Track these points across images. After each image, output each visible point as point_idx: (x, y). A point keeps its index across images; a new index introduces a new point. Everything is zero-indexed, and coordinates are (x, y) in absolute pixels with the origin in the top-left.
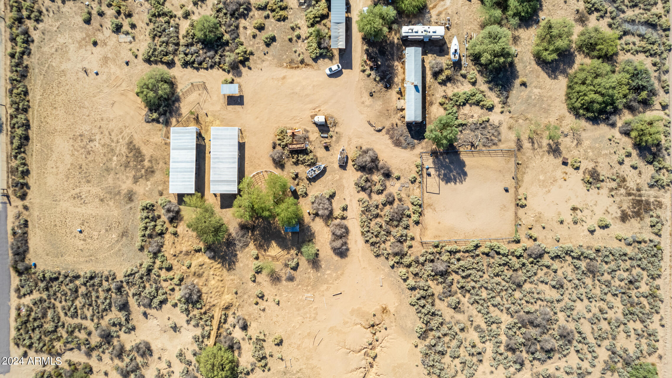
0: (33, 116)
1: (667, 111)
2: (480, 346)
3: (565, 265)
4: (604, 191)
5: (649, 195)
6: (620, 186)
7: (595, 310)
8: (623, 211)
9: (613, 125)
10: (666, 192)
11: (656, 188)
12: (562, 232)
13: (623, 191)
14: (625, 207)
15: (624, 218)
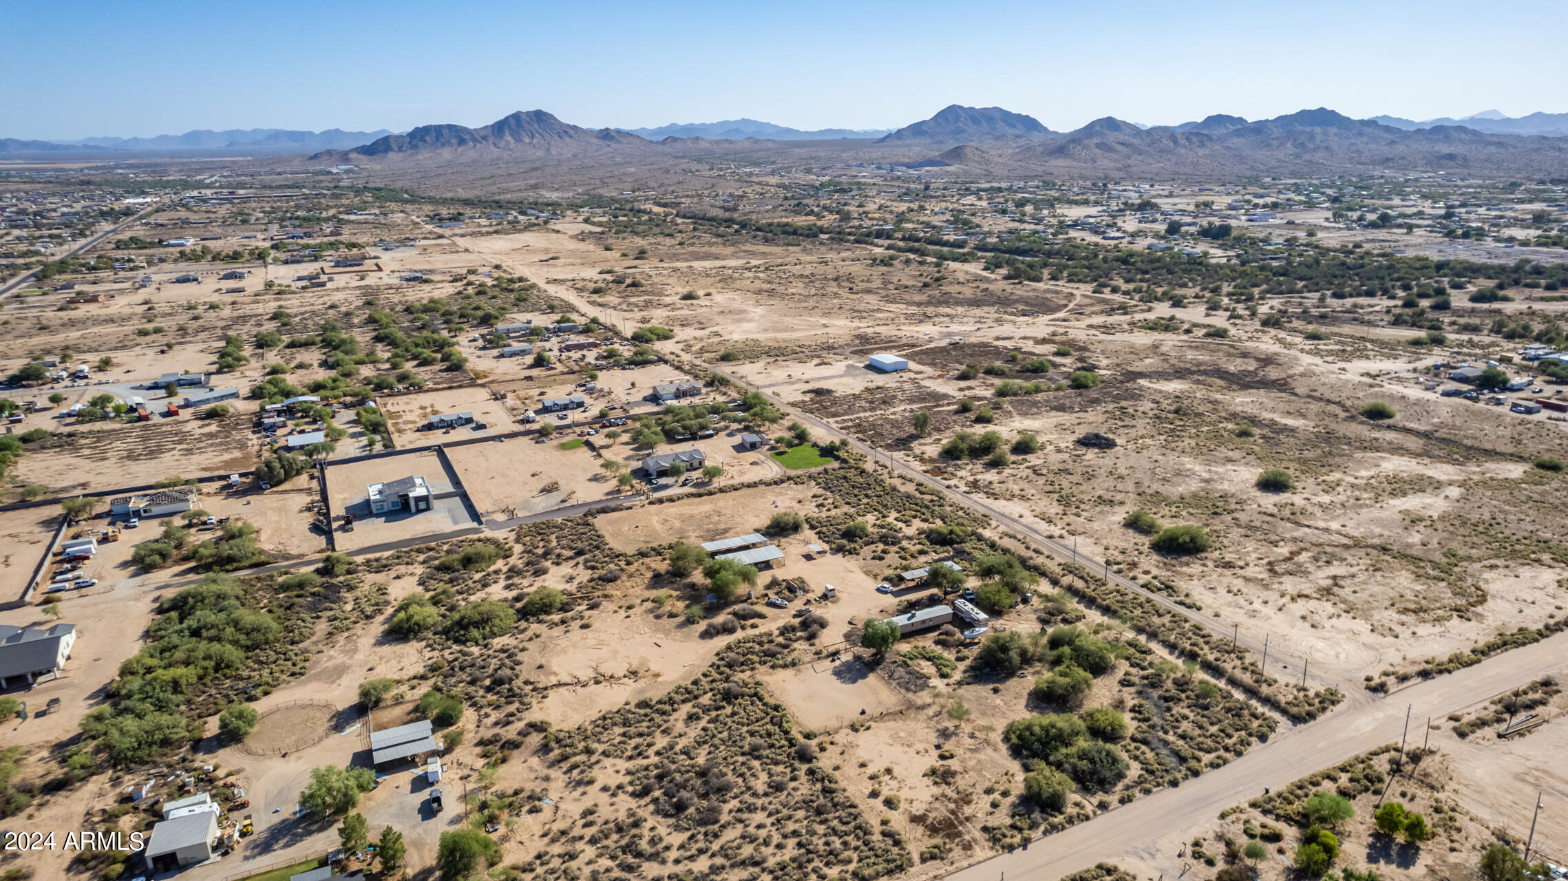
0: (719, 495)
1: (1099, 812)
2: (651, 752)
3: (807, 785)
4: (936, 791)
5: (972, 832)
6: (955, 802)
7: (763, 833)
8: (925, 815)
9: (1027, 768)
10: (992, 848)
11: (987, 836)
12: (850, 770)
13: (952, 806)
14: (932, 815)
15: (916, 819)
